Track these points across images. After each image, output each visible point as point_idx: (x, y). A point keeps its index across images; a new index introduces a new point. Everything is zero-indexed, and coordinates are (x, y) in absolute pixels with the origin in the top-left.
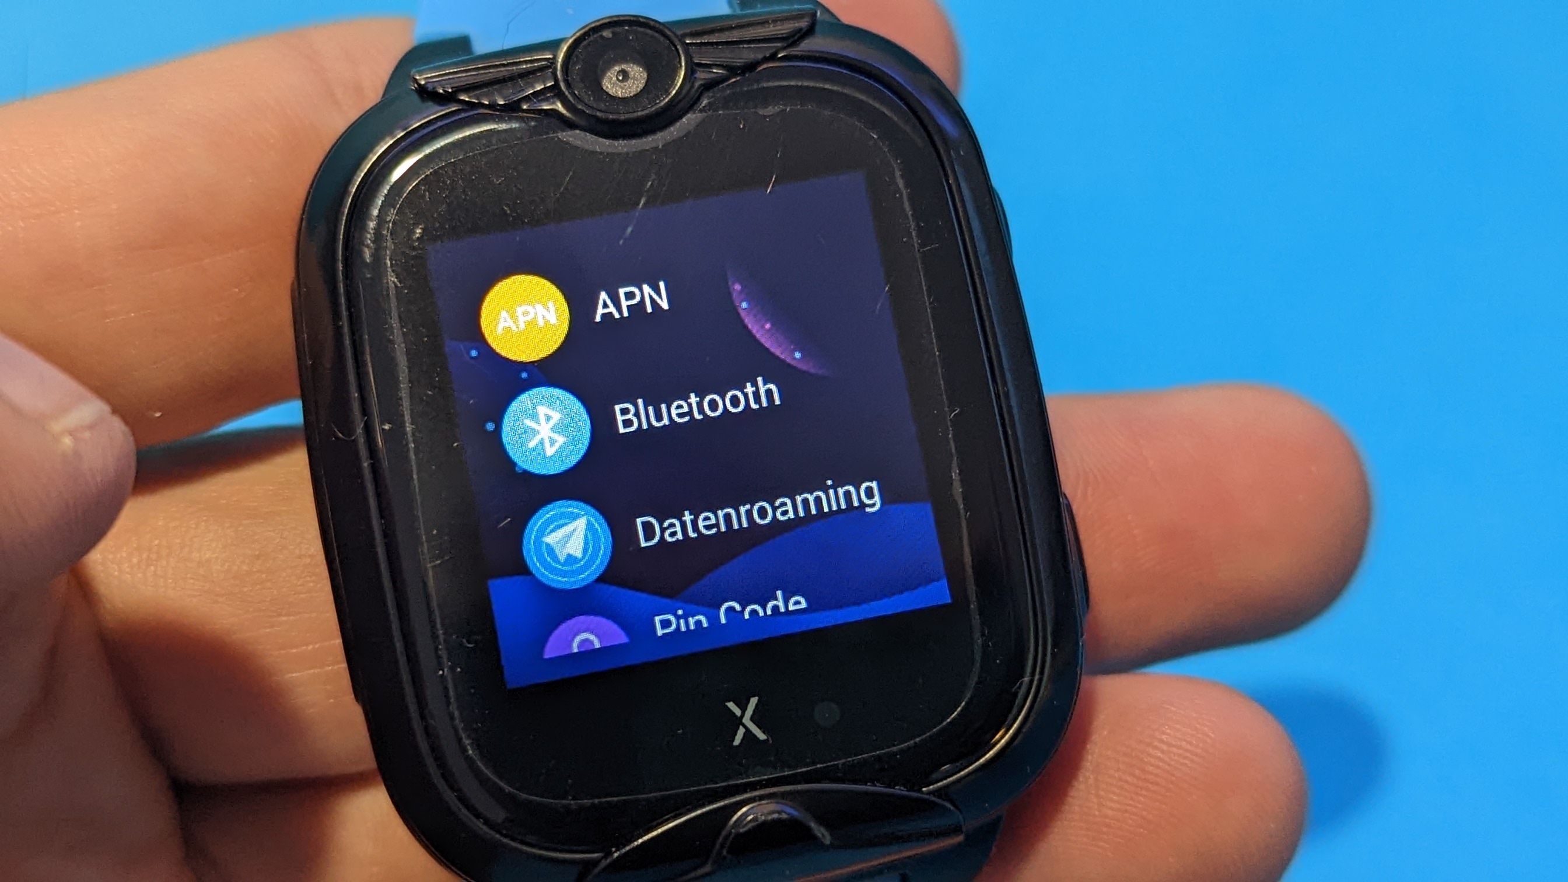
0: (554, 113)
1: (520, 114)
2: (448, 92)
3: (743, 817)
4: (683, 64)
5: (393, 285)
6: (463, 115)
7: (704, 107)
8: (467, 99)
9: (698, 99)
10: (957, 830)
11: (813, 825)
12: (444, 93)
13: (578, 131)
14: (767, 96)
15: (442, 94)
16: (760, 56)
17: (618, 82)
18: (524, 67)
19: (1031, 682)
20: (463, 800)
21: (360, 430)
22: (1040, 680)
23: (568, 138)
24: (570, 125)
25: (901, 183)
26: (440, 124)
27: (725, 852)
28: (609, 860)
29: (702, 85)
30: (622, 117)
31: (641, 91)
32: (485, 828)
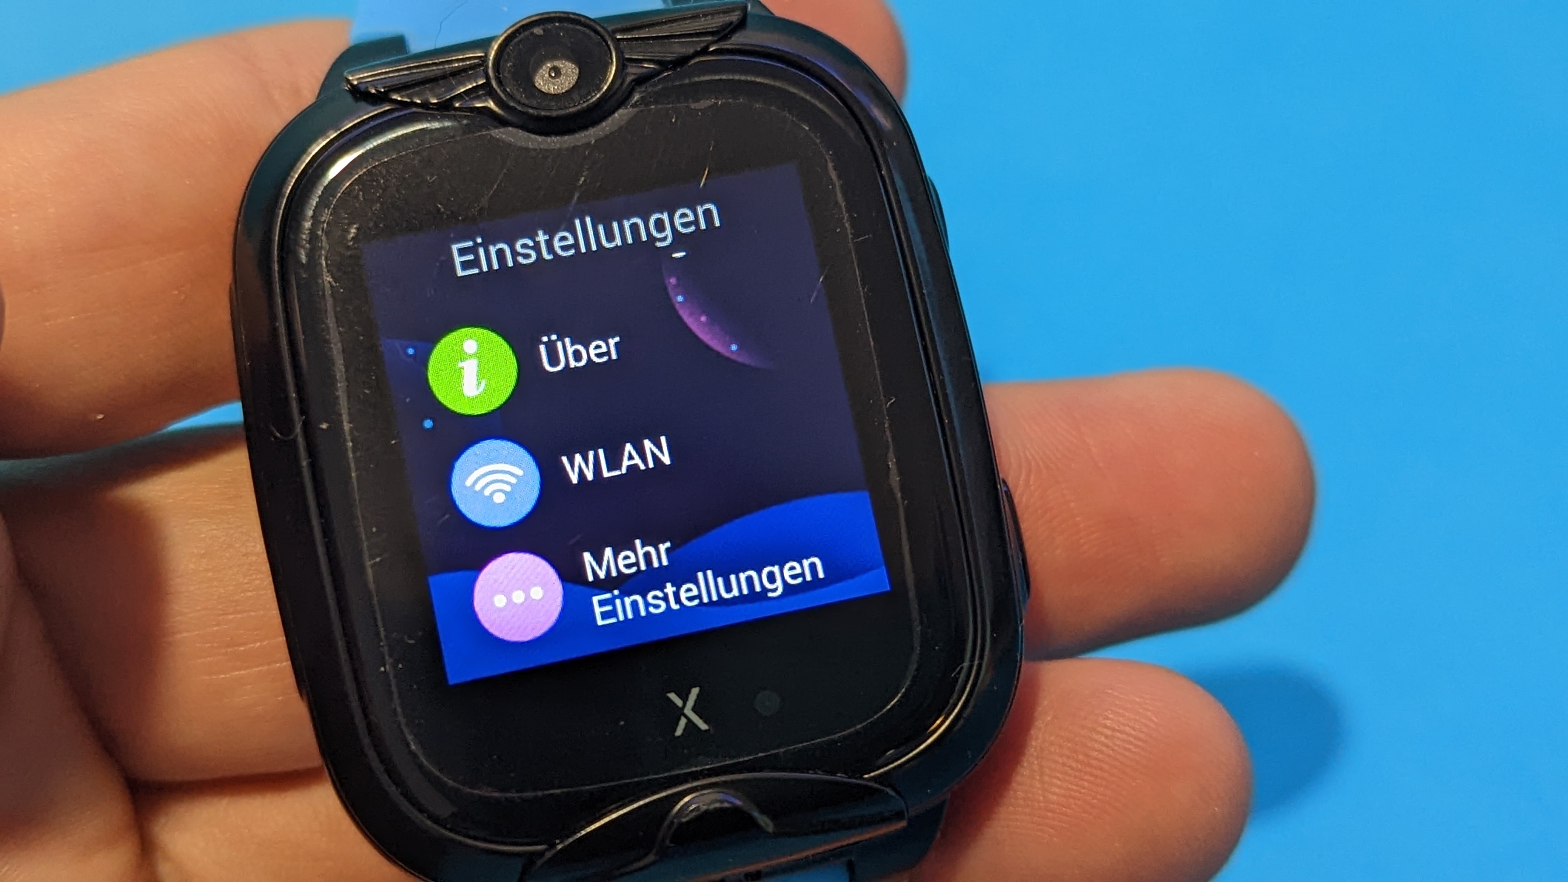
0: (486, 109)
1: (453, 112)
2: (381, 92)
3: (685, 807)
4: (614, 60)
5: (329, 285)
6: (396, 114)
7: (636, 102)
8: (399, 99)
9: (630, 94)
10: (899, 816)
11: (756, 814)
12: (376, 93)
13: (510, 129)
14: (697, 91)
15: (374, 94)
16: (691, 51)
17: (550, 79)
18: (456, 65)
19: (971, 667)
20: (407, 795)
21: (298, 429)
22: (980, 666)
23: (501, 135)
24: (503, 122)
25: (833, 175)
26: (372, 124)
27: (668, 842)
28: (553, 852)
29: (633, 81)
30: (554, 114)
31: (574, 86)
32: (429, 823)
